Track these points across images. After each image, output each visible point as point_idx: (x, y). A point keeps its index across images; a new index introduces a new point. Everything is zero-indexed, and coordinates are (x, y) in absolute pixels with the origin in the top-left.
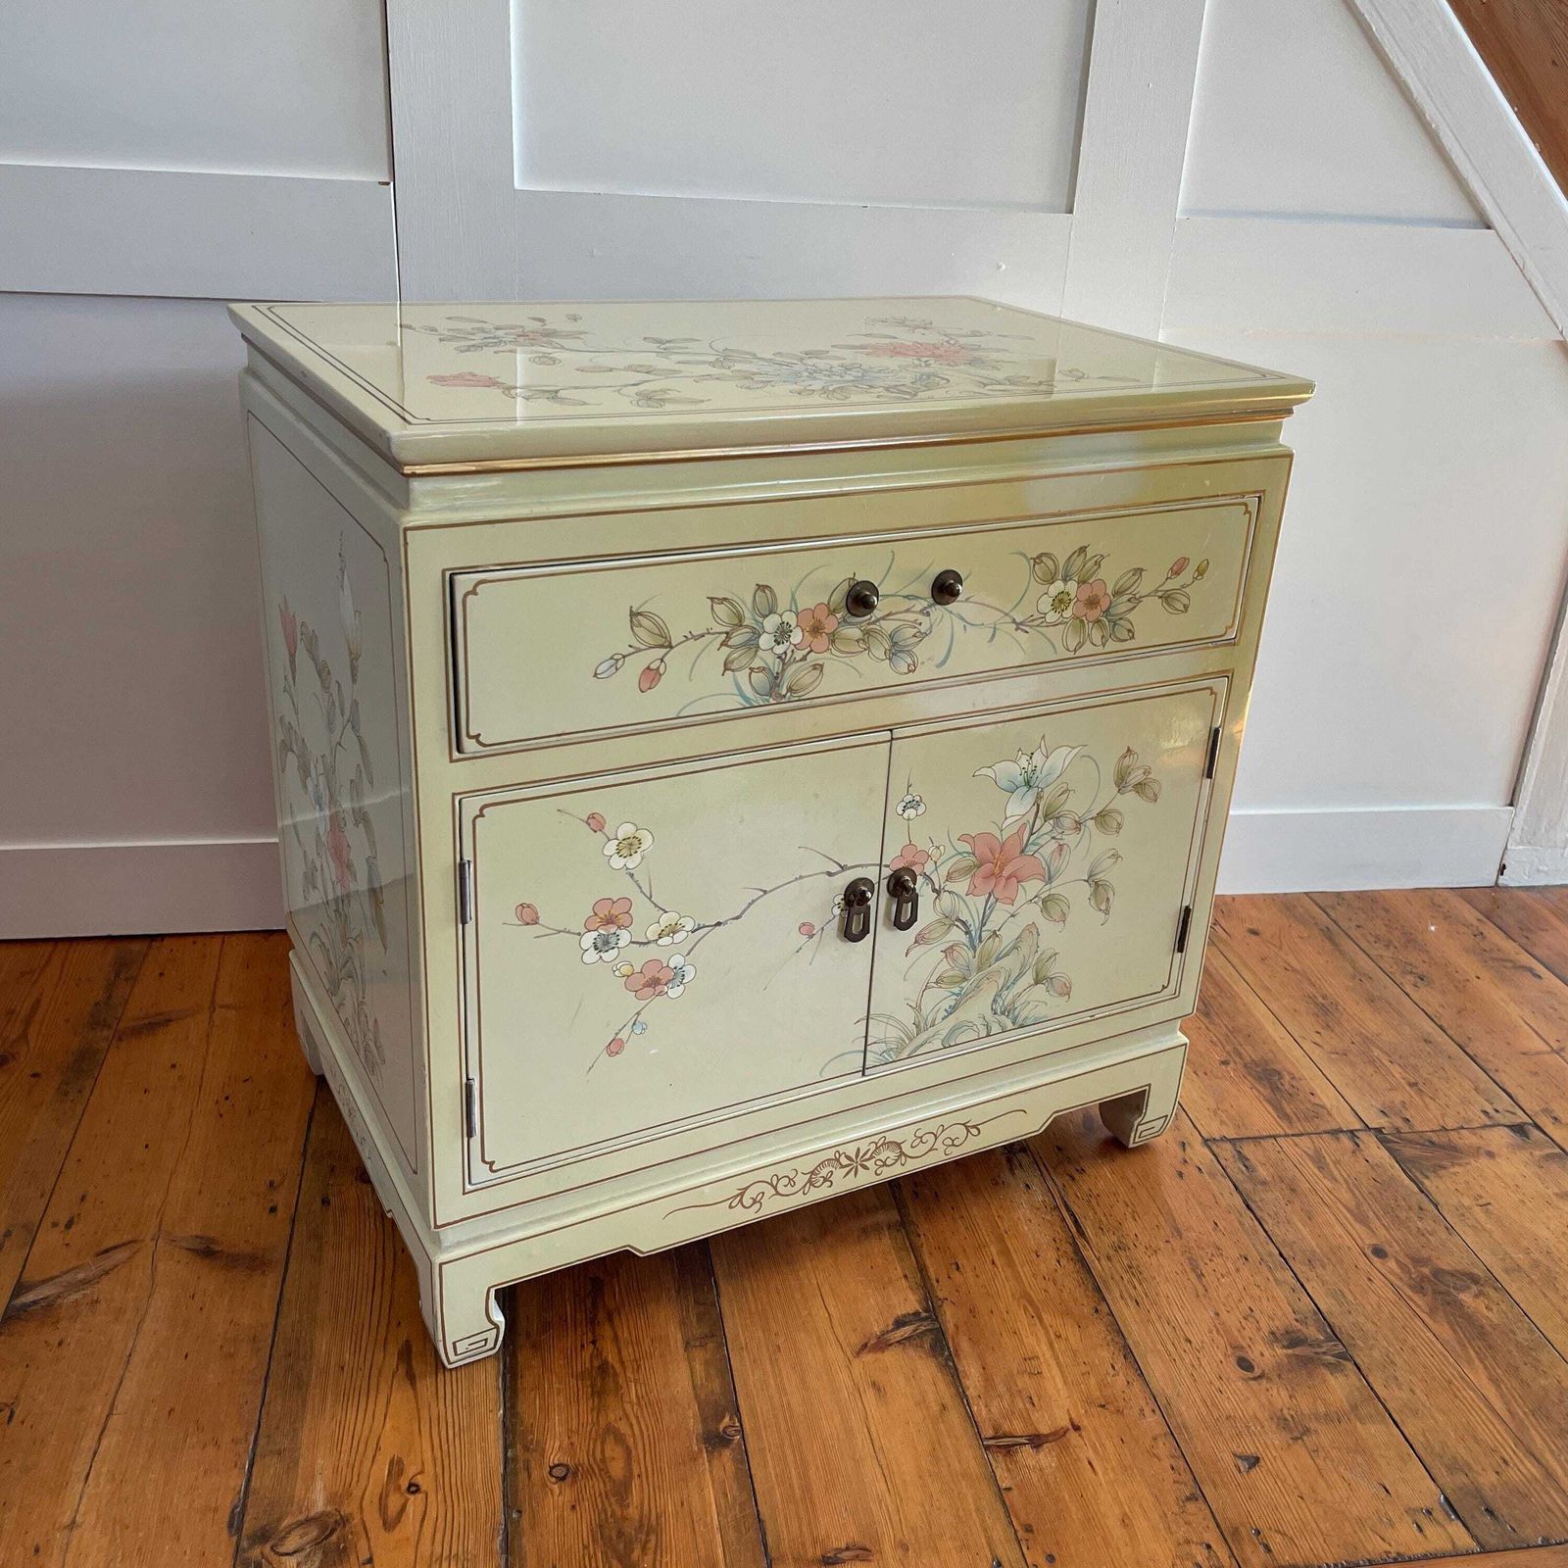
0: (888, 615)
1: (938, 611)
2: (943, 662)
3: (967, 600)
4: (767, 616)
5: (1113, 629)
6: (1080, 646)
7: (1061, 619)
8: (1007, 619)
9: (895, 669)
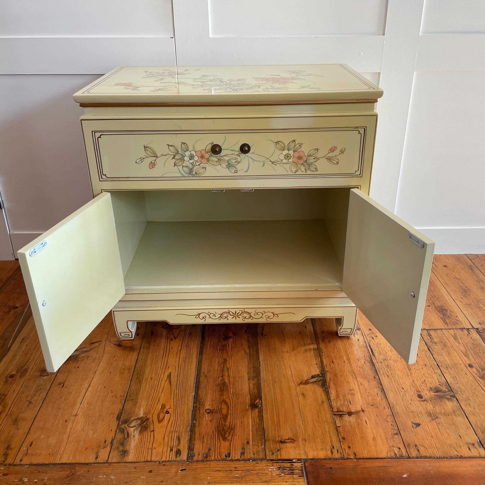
0: (226, 155)
1: (243, 155)
2: (247, 171)
3: (253, 153)
4: (186, 151)
5: (309, 167)
6: (297, 171)
7: (288, 162)
8: (268, 160)
9: (230, 171)
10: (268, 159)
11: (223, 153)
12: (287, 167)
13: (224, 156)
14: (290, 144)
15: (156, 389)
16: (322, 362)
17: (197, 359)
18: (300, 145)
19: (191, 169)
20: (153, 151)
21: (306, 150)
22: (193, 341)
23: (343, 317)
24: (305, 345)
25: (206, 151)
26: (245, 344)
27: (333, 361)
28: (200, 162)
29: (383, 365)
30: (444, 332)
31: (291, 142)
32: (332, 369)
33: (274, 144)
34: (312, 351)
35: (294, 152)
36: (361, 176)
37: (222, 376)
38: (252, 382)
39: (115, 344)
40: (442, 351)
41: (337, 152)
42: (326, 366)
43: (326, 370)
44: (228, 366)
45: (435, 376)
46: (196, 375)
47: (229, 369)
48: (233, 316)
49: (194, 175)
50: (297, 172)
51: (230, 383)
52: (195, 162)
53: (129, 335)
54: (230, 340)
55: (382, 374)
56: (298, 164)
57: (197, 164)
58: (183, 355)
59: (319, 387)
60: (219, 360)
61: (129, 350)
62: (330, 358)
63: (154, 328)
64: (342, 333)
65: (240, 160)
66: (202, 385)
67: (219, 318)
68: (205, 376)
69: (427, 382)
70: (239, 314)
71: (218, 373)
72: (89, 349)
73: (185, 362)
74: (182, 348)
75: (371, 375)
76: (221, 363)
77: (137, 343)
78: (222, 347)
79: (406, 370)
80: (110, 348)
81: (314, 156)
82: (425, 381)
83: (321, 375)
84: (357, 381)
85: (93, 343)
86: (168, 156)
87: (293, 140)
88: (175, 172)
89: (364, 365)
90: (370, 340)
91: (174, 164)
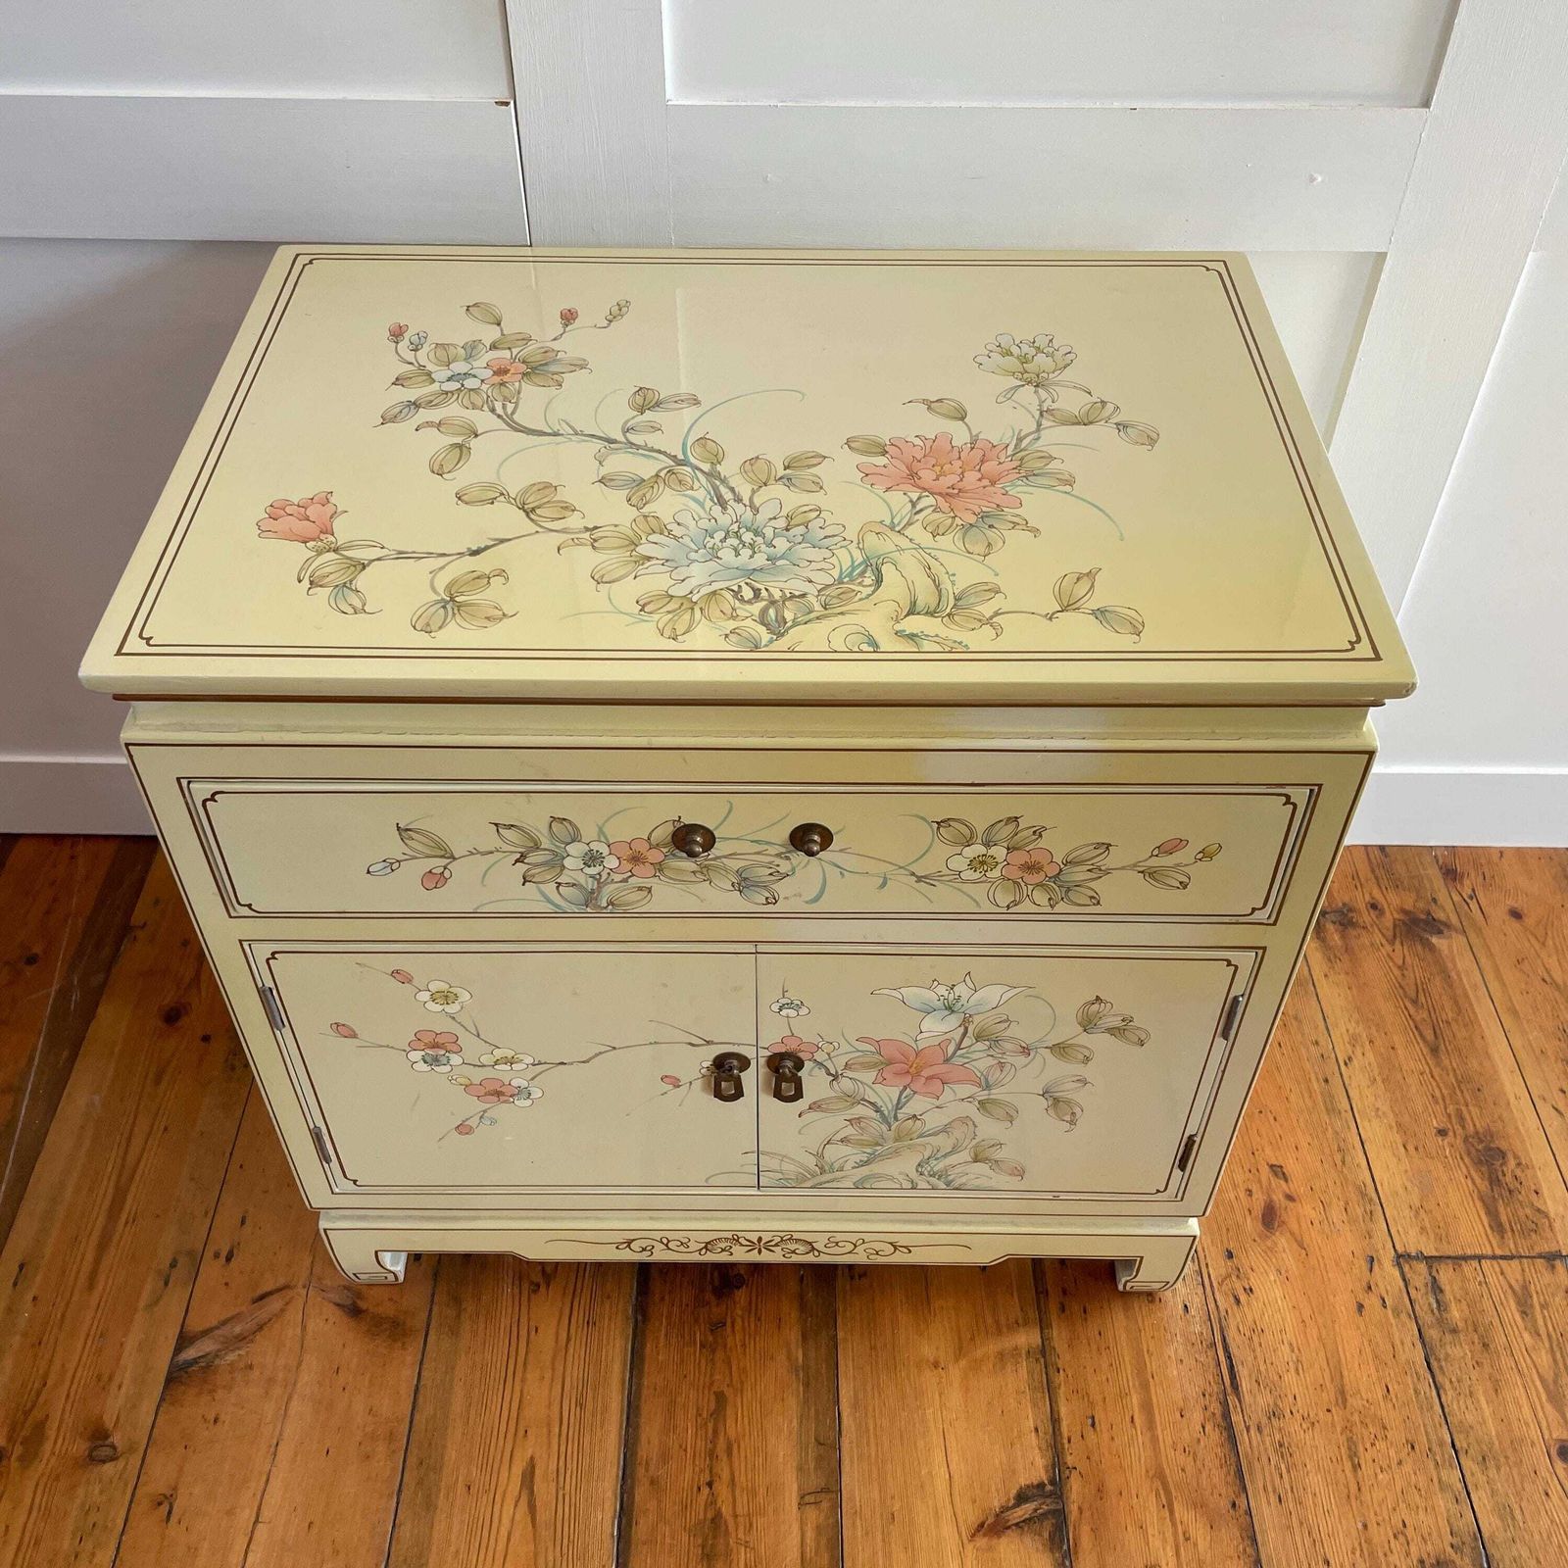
0: (730, 855)
1: (800, 857)
2: (816, 901)
3: (841, 851)
4: (570, 843)
5: (1066, 894)
6: (1015, 903)
7: (984, 878)
8: (902, 871)
9: (748, 900)
10: (901, 868)
11: (721, 849)
12: (979, 892)
13: (725, 857)
14: (996, 829)
15: (484, 1545)
16: (1055, 1421)
17: (623, 1394)
18: (1035, 832)
19: (592, 893)
20: (433, 840)
21: (1058, 846)
22: (609, 1297)
23: (1142, 1257)
24: (999, 1332)
25: (650, 844)
26: (790, 1313)
27: (1093, 1418)
28: (630, 874)
29: (1268, 1439)
30: (1487, 1273)
31: (1001, 821)
32: (1088, 1458)
33: (931, 827)
34: (1025, 1363)
35: (1008, 849)
36: (1271, 921)
37: (710, 1485)
38: (812, 1514)
39: (339, 1301)
40: (1474, 1375)
41: (1185, 855)
42: (1069, 1441)
43: (1070, 1460)
44: (732, 1433)
45: (1442, 1502)
46: (621, 1474)
47: (735, 1446)
48: (751, 1248)
49: (605, 908)
50: (1015, 905)
51: (736, 1516)
52: (609, 874)
53: (385, 1276)
54: (737, 1299)
55: (1261, 1486)
56: (1023, 884)
57: (617, 877)
58: (574, 1369)
59: (1041, 1548)
60: (698, 1397)
61: (389, 1336)
62: (1086, 1399)
64: (1132, 1288)
65: (789, 869)
66: (641, 1530)
67: (701, 1250)
68: (652, 1482)
69: (1410, 1532)
70: (773, 1243)
71: (697, 1469)
72: (250, 1324)
73: (581, 1405)
74: (573, 1331)
75: (1223, 1492)
76: (705, 1415)
77: (415, 1302)
78: (712, 1331)
79: (1343, 1471)
80: (324, 1324)
81: (1090, 863)
82: (1405, 1525)
83: (1049, 1488)
84: (1174, 1524)
85: (262, 1297)
86: (497, 856)
87: (1010, 818)
88: (530, 898)
89: (1199, 1440)
90: (1227, 1312)
91: (524, 878)
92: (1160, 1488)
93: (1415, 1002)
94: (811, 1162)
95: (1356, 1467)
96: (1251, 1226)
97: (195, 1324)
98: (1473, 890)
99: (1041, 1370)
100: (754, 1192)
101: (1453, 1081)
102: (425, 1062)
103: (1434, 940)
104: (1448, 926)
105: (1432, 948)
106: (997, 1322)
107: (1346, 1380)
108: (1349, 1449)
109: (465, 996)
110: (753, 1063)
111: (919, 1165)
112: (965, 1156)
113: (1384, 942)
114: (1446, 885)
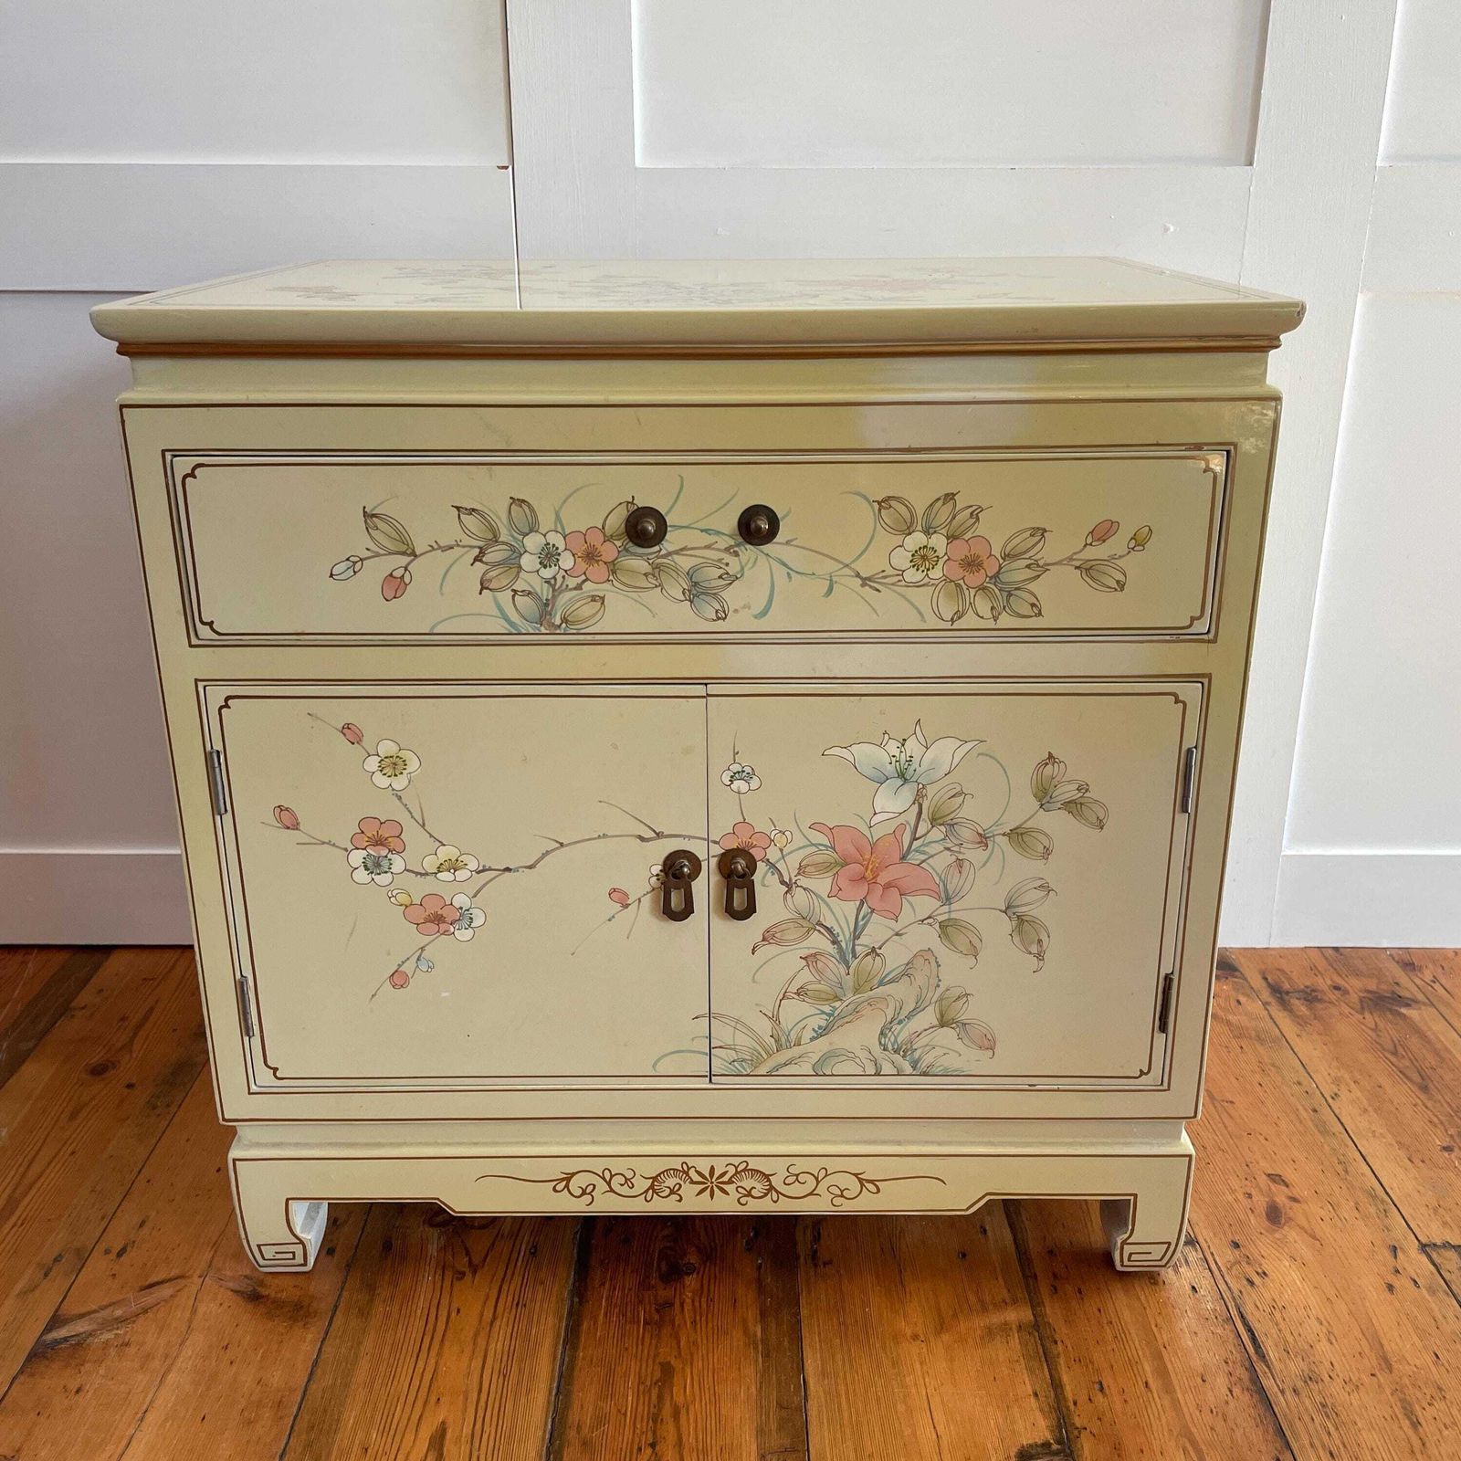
0: (682, 550)
1: (749, 552)
2: (764, 613)
3: (788, 543)
4: (527, 534)
5: (1008, 601)
6: (959, 615)
7: (927, 580)
8: (847, 571)
9: (698, 614)
10: (847, 566)
11: (672, 541)
12: (922, 597)
13: (677, 552)
14: (934, 511)
16: (1057, 1385)
17: (554, 1366)
18: (972, 514)
19: (546, 605)
20: (397, 531)
21: (995, 533)
22: (542, 1283)
23: (1135, 1195)
24: (985, 1309)
25: (604, 534)
26: (747, 1297)
27: (1101, 1383)
28: (583, 577)
29: (1307, 1402)
31: (939, 499)
32: (1100, 1419)
33: (872, 507)
34: (1016, 1335)
35: (948, 538)
36: (1211, 636)
37: (653, 1445)
39: (238, 1289)
41: (1117, 544)
42: (1075, 1404)
43: (1078, 1422)
44: (679, 1399)
46: (547, 1436)
47: (683, 1412)
48: (702, 1186)
49: (559, 626)
50: (959, 618)
52: (564, 577)
53: (294, 1253)
54: (687, 1283)
55: (1306, 1442)
56: (965, 587)
57: (572, 582)
58: (498, 1344)
60: (640, 1368)
61: (290, 1318)
62: (1090, 1367)
63: (397, 1224)
64: (1129, 1260)
65: (739, 568)
67: (646, 1191)
68: (585, 1443)
70: (726, 1178)
71: (638, 1431)
72: (134, 1308)
73: (505, 1376)
74: (499, 1312)
75: (1263, 1449)
76: (648, 1383)
77: (324, 1288)
78: (657, 1311)
79: (1401, 1428)
80: (216, 1308)
81: (1027, 556)
83: (1055, 1447)
85: (151, 1286)
86: (457, 551)
87: (947, 495)
88: (485, 613)
89: (1227, 1403)
90: (1241, 1292)
91: (482, 584)
92: (1188, 1445)
93: (1395, 1053)
94: (765, 1028)
95: (1416, 1424)
96: (1257, 1222)
97: (71, 1308)
98: (1434, 977)
99: (1036, 1343)
100: (704, 1083)
101: (1451, 1112)
102: (367, 869)
103: (1403, 1010)
104: (1416, 1001)
105: (1404, 1017)
106: (982, 1302)
107: (1387, 1347)
108: (1404, 1408)
109: (413, 765)
110: (704, 865)
111: (882, 1033)
112: (929, 1017)
113: (1352, 1012)
114: (1408, 975)
